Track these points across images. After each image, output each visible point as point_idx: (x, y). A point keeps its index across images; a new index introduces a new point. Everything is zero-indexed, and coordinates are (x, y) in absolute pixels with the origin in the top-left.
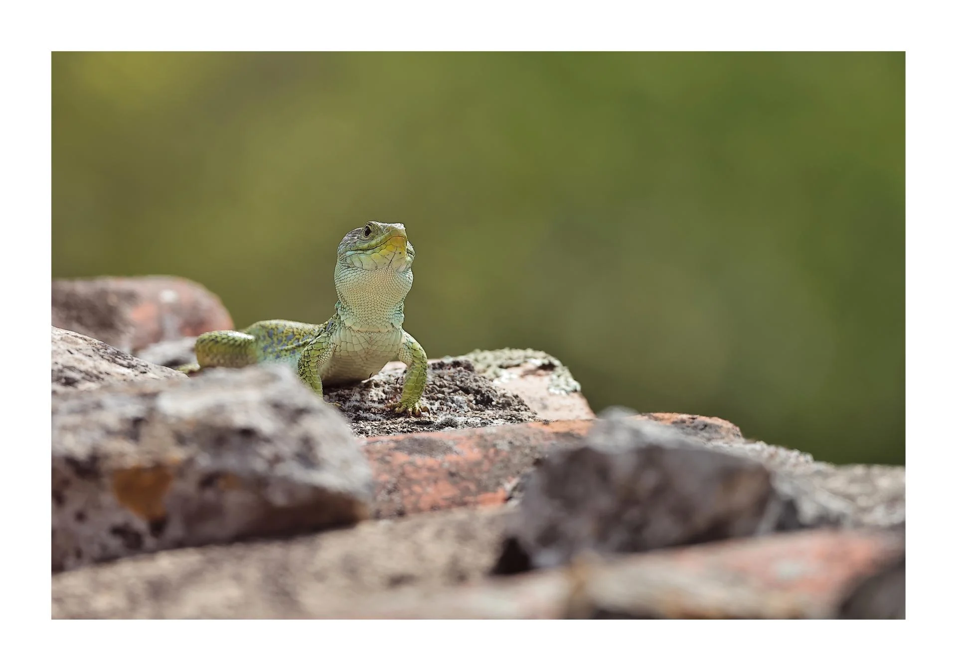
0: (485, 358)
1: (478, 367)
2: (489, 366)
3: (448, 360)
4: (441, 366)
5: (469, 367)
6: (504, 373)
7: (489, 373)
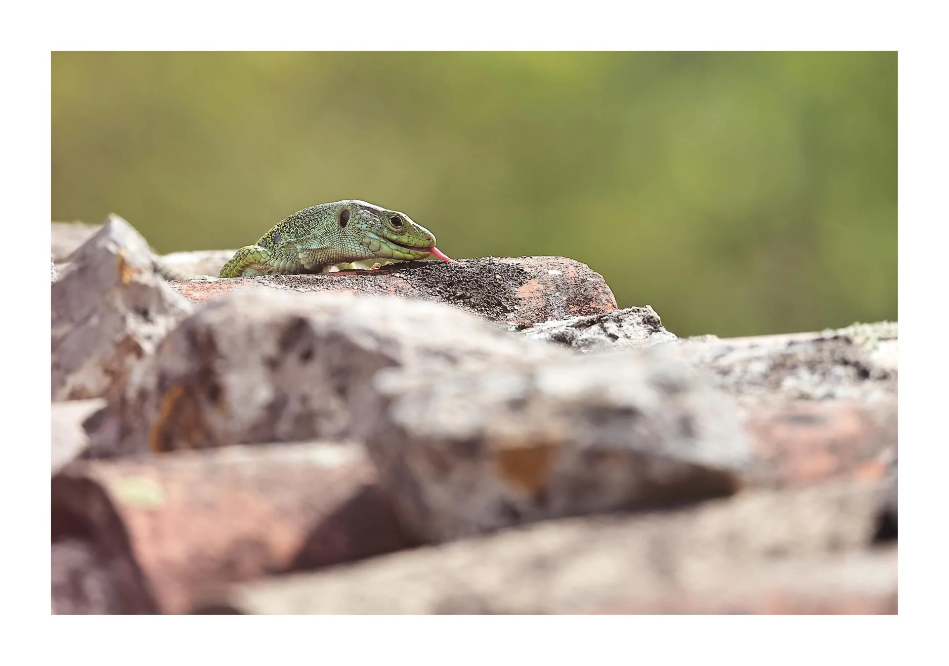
0: (864, 332)
1: (858, 340)
2: (868, 339)
3: (828, 334)
4: (822, 340)
5: (848, 341)
6: (883, 345)
7: (869, 346)
